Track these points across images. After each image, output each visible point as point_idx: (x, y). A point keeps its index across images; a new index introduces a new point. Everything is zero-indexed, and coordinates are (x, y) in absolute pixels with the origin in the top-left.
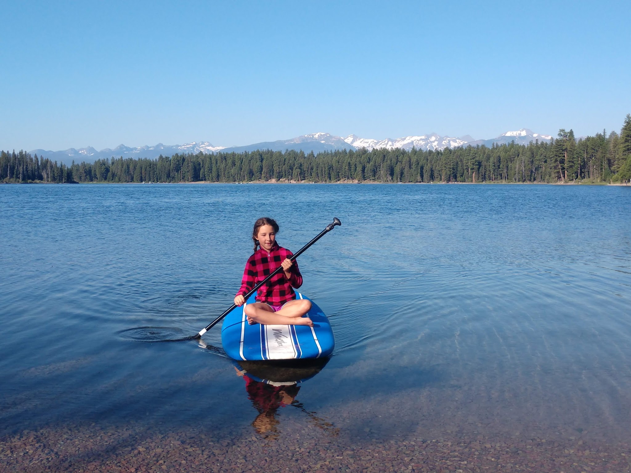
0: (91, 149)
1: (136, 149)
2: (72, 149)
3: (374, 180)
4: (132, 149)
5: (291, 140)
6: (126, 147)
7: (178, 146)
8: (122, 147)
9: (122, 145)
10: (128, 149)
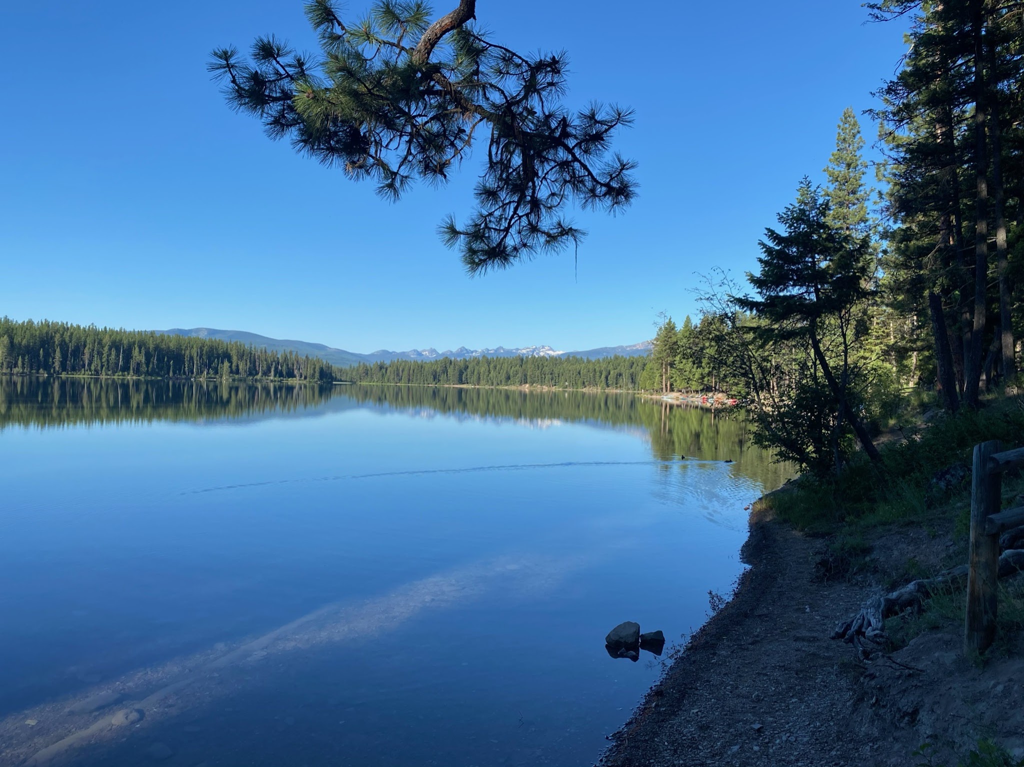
0: (433, 351)
1: (476, 351)
2: (415, 351)
3: (617, 388)
4: (472, 352)
5: (634, 346)
6: (466, 350)
7: (517, 349)
8: (463, 349)
9: (463, 347)
10: (468, 351)
